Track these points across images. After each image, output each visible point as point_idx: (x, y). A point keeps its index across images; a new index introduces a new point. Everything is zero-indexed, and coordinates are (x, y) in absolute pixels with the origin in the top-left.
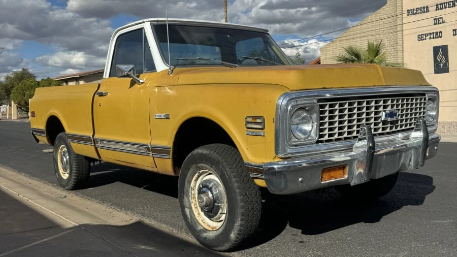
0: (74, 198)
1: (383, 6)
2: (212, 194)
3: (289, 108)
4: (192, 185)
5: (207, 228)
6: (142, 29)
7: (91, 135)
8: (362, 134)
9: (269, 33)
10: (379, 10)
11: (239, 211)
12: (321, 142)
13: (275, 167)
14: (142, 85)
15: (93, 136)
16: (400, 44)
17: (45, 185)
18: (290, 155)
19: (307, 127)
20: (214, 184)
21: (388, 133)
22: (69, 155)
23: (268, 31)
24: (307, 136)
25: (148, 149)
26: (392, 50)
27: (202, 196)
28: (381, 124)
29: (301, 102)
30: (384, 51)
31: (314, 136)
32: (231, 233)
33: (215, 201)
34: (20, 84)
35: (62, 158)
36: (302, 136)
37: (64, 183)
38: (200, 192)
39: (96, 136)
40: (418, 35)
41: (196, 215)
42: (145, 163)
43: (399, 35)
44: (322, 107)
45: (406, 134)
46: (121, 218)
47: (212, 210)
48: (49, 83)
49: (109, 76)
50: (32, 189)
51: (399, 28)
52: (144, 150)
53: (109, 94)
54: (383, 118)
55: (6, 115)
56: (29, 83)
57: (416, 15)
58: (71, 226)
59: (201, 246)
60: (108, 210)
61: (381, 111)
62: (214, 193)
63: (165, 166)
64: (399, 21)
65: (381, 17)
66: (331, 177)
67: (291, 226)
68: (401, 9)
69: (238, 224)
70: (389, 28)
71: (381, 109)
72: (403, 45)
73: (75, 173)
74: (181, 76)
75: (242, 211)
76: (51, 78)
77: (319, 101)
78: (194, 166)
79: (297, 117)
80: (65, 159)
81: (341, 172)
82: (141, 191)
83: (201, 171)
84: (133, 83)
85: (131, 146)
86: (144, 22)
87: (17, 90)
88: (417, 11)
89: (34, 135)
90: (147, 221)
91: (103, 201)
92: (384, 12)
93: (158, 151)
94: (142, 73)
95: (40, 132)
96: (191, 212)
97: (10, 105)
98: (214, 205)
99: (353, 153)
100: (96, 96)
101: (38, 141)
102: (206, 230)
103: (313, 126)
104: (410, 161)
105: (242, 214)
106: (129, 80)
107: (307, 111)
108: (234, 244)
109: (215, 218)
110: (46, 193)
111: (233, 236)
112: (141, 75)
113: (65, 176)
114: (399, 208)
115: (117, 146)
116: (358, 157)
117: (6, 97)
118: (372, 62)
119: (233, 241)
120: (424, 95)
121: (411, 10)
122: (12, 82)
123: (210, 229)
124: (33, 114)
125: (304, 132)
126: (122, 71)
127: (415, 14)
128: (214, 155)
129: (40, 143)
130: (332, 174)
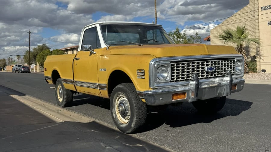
0: (65, 111)
1: (247, 5)
2: (124, 106)
3: (156, 65)
4: (116, 103)
5: (122, 123)
6: (95, 27)
7: (72, 79)
8: (193, 78)
9: (162, 26)
10: (245, 8)
11: (135, 114)
12: (173, 81)
13: (149, 92)
14: (95, 55)
15: (73, 80)
16: (257, 28)
17: (51, 105)
18: (157, 88)
19: (165, 75)
20: (125, 102)
21: (210, 78)
22: (63, 90)
23: (161, 26)
24: (165, 79)
25: (97, 86)
26: (253, 31)
27: (120, 107)
28: (205, 73)
29: (161, 63)
30: (247, 31)
31: (169, 78)
32: (132, 124)
33: (125, 110)
34: (41, 53)
35: (59, 91)
36: (162, 79)
37: (60, 104)
38: (119, 105)
39: (74, 80)
40: (268, 22)
41: (118, 117)
42: (96, 92)
43: (256, 22)
44: (172, 65)
45: (221, 78)
46: (86, 119)
47: (124, 114)
48: (57, 52)
49: (81, 50)
50: (45, 107)
51: (256, 18)
52: (95, 86)
53: (80, 59)
54: (206, 70)
55: (34, 70)
56: (46, 52)
57: (267, 10)
58: (60, 122)
59: (120, 131)
60: (80, 116)
61: (205, 67)
62: (125, 106)
63: (105, 94)
64: (256, 14)
65: (246, 11)
66: (178, 98)
67: (166, 124)
68: (257, 7)
69: (135, 120)
70: (251, 18)
71: (205, 66)
72: (259, 28)
73: (65, 99)
74: (112, 50)
75: (137, 114)
76: (59, 49)
77: (171, 62)
78: (116, 93)
79: (160, 70)
80: (61, 92)
81: (183, 96)
82: (98, 108)
83: (120, 96)
84: (91, 54)
85: (90, 84)
86: (96, 24)
87: (40, 56)
88: (267, 8)
89: (46, 80)
90: (98, 121)
91: (78, 112)
92: (247, 8)
93: (102, 86)
94: (95, 49)
95: (48, 78)
96: (116, 115)
97: (36, 65)
98: (125, 111)
99: (189, 87)
100: (75, 60)
101: (48, 83)
102: (122, 124)
103: (168, 74)
104: (224, 92)
105: (137, 115)
106: (89, 52)
107: (166, 67)
108: (133, 129)
109: (126, 118)
110: (52, 109)
111: (133, 125)
112: (95, 50)
113: (61, 100)
114: (224, 117)
115: (84, 85)
116: (192, 89)
117: (34, 60)
118: (239, 38)
119: (133, 128)
120: (234, 59)
121: (264, 7)
122: (37, 52)
123: (124, 123)
124: (46, 69)
125: (163, 77)
126: (85, 48)
127: (265, 9)
128: (125, 88)
129: (49, 84)
130: (178, 96)
